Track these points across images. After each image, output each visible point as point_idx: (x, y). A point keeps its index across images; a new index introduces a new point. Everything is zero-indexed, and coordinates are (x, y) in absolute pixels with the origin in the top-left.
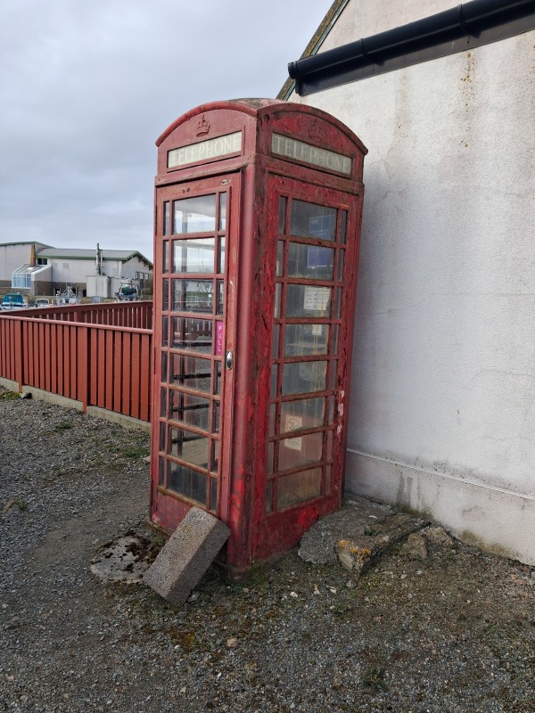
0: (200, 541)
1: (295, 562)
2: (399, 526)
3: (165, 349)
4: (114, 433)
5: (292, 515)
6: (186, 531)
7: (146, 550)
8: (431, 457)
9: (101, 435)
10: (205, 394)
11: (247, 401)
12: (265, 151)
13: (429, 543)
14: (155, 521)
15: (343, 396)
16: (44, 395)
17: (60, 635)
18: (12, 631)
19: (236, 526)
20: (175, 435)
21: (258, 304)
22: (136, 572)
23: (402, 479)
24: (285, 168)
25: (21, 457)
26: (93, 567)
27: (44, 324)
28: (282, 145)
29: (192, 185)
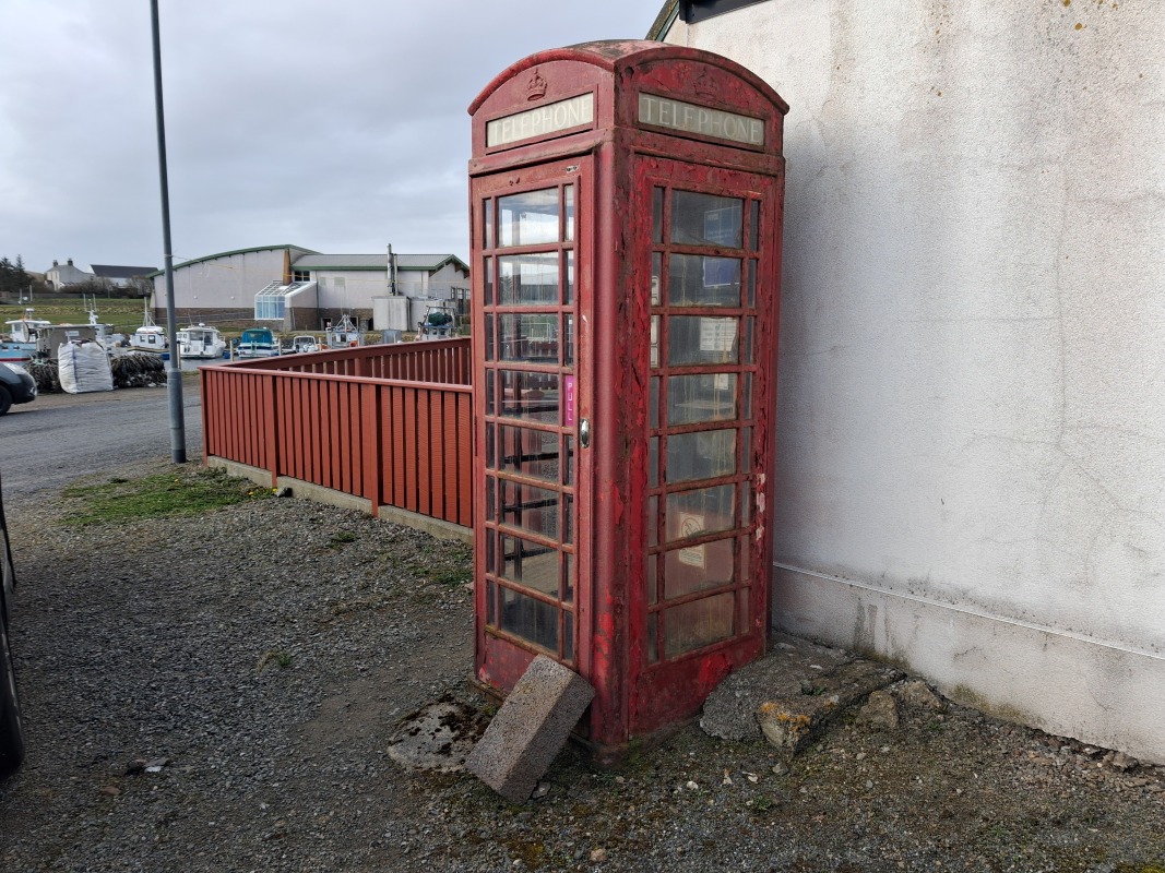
0: (549, 705)
1: (695, 736)
2: (857, 680)
3: (491, 418)
4: (419, 547)
5: (690, 665)
6: (528, 691)
7: (469, 722)
8: (903, 573)
9: (401, 550)
10: (551, 484)
11: (613, 494)
12: (628, 121)
13: (901, 704)
14: (483, 679)
15: (763, 481)
16: (312, 491)
17: (346, 847)
18: (276, 842)
19: (603, 682)
20: (510, 547)
21: (625, 348)
22: (456, 756)
23: (860, 608)
24: (659, 145)
25: (279, 588)
26: (391, 749)
27: (309, 380)
28: (655, 110)
29: (524, 174)
